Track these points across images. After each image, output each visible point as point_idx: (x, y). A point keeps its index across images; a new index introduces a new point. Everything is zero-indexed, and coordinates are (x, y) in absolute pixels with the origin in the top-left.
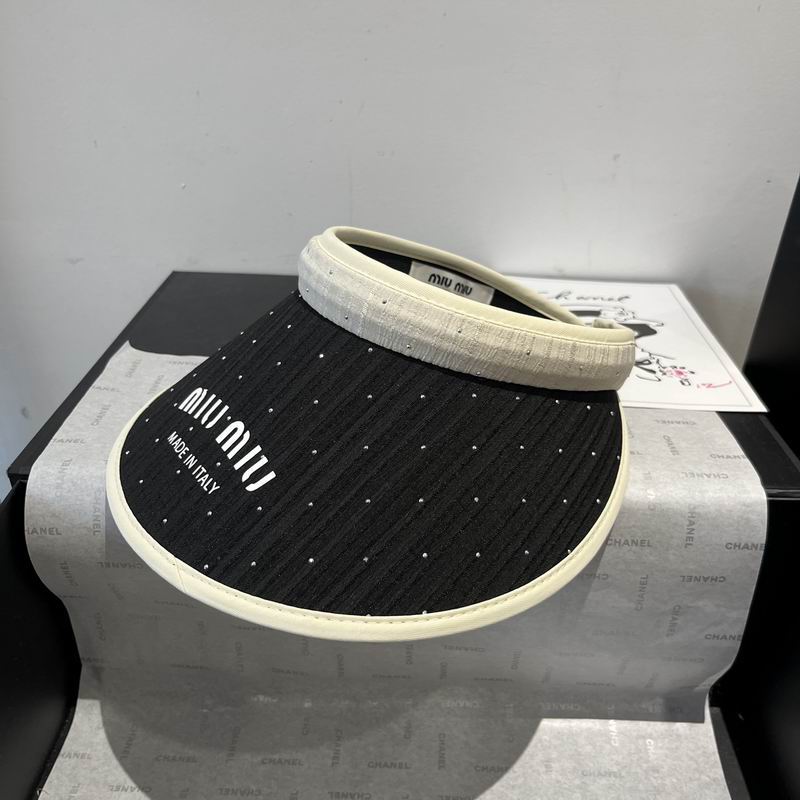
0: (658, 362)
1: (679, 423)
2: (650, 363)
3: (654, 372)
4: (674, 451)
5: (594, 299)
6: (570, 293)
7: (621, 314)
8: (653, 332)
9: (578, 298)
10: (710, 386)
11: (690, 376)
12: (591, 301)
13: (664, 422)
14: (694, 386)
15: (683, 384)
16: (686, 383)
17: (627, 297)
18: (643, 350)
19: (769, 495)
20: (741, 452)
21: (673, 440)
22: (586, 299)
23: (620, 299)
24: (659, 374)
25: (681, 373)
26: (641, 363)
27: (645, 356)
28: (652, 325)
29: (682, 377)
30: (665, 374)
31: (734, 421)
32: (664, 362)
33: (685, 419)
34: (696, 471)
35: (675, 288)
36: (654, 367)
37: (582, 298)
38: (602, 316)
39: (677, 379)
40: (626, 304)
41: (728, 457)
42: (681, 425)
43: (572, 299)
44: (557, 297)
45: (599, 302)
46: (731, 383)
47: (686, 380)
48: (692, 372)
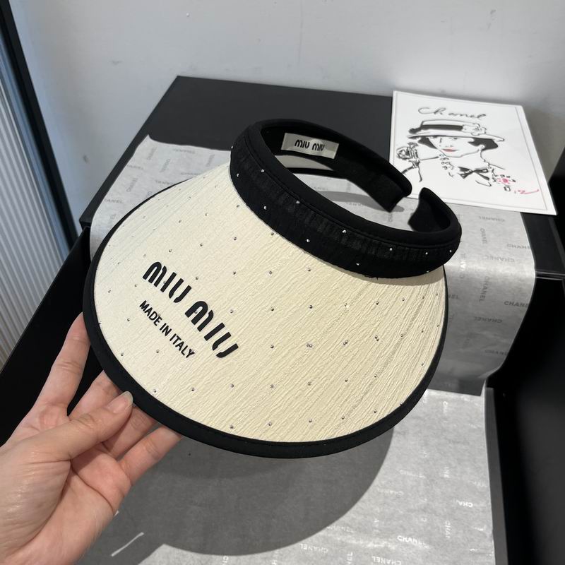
0: (493, 171)
1: (493, 219)
2: (488, 171)
3: (487, 178)
4: (485, 241)
5: (461, 115)
6: (445, 109)
7: (477, 129)
8: (495, 146)
9: (450, 114)
10: (523, 192)
11: (512, 184)
12: (458, 117)
13: (484, 218)
15: (506, 189)
16: (508, 189)
17: (484, 115)
18: (485, 161)
19: (537, 275)
20: (528, 244)
21: (486, 232)
22: (456, 115)
23: (479, 117)
24: (491, 180)
25: (506, 181)
26: (481, 171)
27: (485, 165)
28: (496, 140)
29: (507, 184)
30: (495, 181)
31: (532, 221)
32: (498, 171)
33: (496, 216)
34: (495, 255)
35: (520, 109)
36: (489, 175)
37: (453, 114)
38: (463, 130)
39: (503, 186)
40: (483, 122)
41: (519, 247)
42: (495, 221)
43: (446, 114)
44: (435, 113)
45: (464, 118)
46: (538, 190)
47: (508, 187)
48: (514, 181)
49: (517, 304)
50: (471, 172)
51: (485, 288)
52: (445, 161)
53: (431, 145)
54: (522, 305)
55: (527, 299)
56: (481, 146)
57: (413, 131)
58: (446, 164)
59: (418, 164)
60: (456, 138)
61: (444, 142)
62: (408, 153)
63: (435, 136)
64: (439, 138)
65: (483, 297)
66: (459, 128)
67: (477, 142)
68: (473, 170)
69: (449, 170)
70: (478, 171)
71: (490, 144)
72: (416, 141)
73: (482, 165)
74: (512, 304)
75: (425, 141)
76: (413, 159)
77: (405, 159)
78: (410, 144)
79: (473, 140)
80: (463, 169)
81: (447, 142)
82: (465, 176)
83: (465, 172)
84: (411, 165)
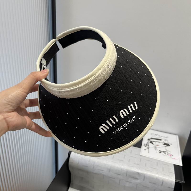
0: (167, 152)
3: (166, 154)
4: (163, 170)
5: (162, 136)
6: (158, 134)
7: (165, 141)
11: (172, 156)
12: (161, 137)
13: (164, 164)
14: (172, 158)
17: (168, 137)
19: (176, 181)
23: (166, 137)
24: (167, 155)
25: (170, 155)
28: (170, 144)
31: (176, 166)
32: (169, 153)
33: (167, 164)
34: (165, 174)
35: (177, 137)
36: (166, 153)
39: (169, 156)
40: (167, 139)
41: (171, 173)
43: (158, 136)
44: (155, 135)
45: (162, 137)
46: (178, 159)
47: (171, 157)
48: (173, 156)
49: (171, 188)
50: (162, 152)
51: (163, 182)
52: (156, 148)
53: (152, 143)
54: (172, 188)
55: (173, 187)
56: (166, 145)
57: (149, 139)
58: (156, 149)
59: (148, 148)
60: (159, 142)
61: (156, 143)
62: (146, 145)
63: (154, 141)
64: (155, 142)
65: (162, 185)
66: (160, 140)
67: (165, 144)
68: (162, 151)
69: (156, 151)
70: (164, 152)
71: (168, 145)
72: (149, 142)
73: (165, 150)
74: (169, 187)
75: (151, 142)
76: (148, 147)
77: (146, 146)
78: (148, 143)
79: (163, 143)
80: (160, 151)
81: (157, 143)
82: (160, 153)
83: (160, 152)
84: (146, 148)
